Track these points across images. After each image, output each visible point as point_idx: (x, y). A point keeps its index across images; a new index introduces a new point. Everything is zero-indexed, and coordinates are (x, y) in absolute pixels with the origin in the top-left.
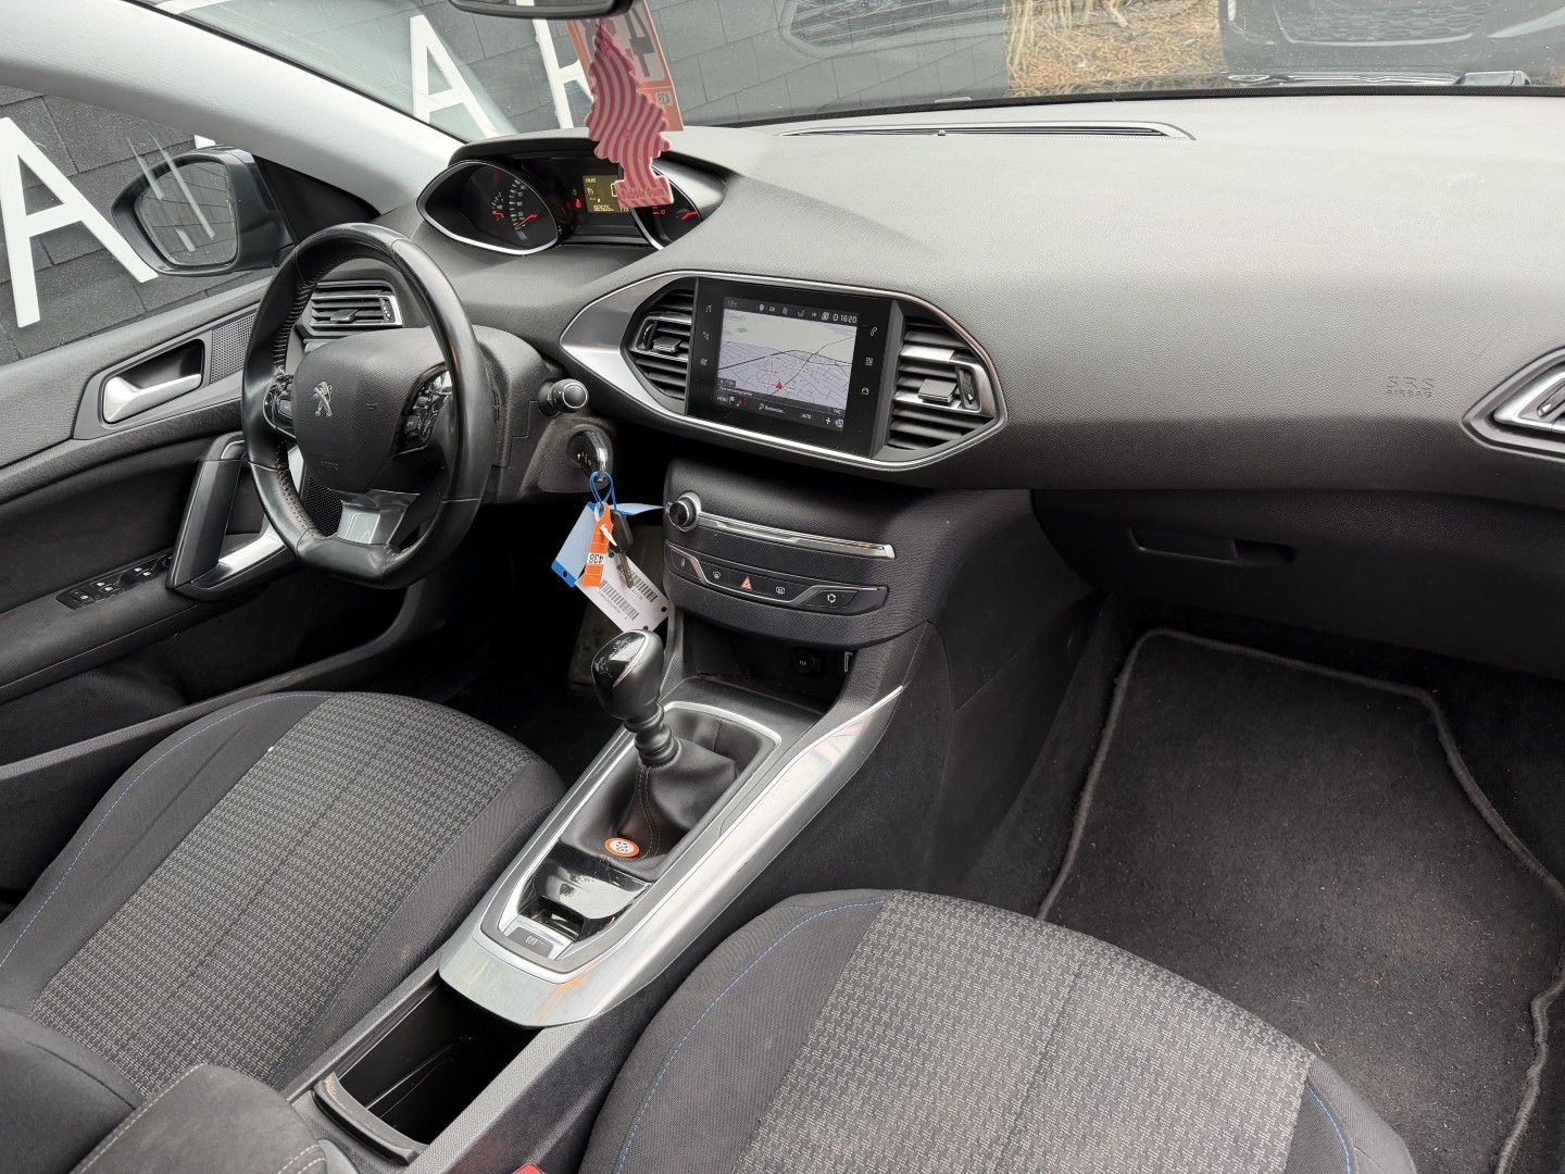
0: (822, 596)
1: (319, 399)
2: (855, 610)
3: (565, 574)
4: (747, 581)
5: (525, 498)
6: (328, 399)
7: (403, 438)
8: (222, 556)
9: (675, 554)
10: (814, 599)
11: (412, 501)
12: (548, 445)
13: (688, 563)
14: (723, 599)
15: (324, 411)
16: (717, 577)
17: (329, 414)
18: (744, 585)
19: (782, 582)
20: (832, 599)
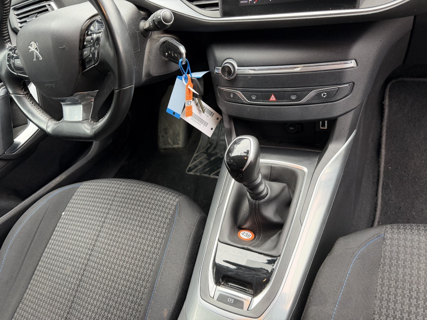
0: (319, 95)
1: (33, 52)
2: (338, 98)
3: (174, 113)
4: (273, 96)
5: (146, 81)
6: (38, 51)
7: (83, 62)
8: (15, 138)
9: (226, 92)
10: (313, 98)
11: (95, 95)
12: (150, 52)
13: (235, 95)
14: (260, 108)
15: (37, 58)
16: (254, 98)
17: (41, 59)
18: (271, 99)
19: (293, 93)
20: (324, 95)
